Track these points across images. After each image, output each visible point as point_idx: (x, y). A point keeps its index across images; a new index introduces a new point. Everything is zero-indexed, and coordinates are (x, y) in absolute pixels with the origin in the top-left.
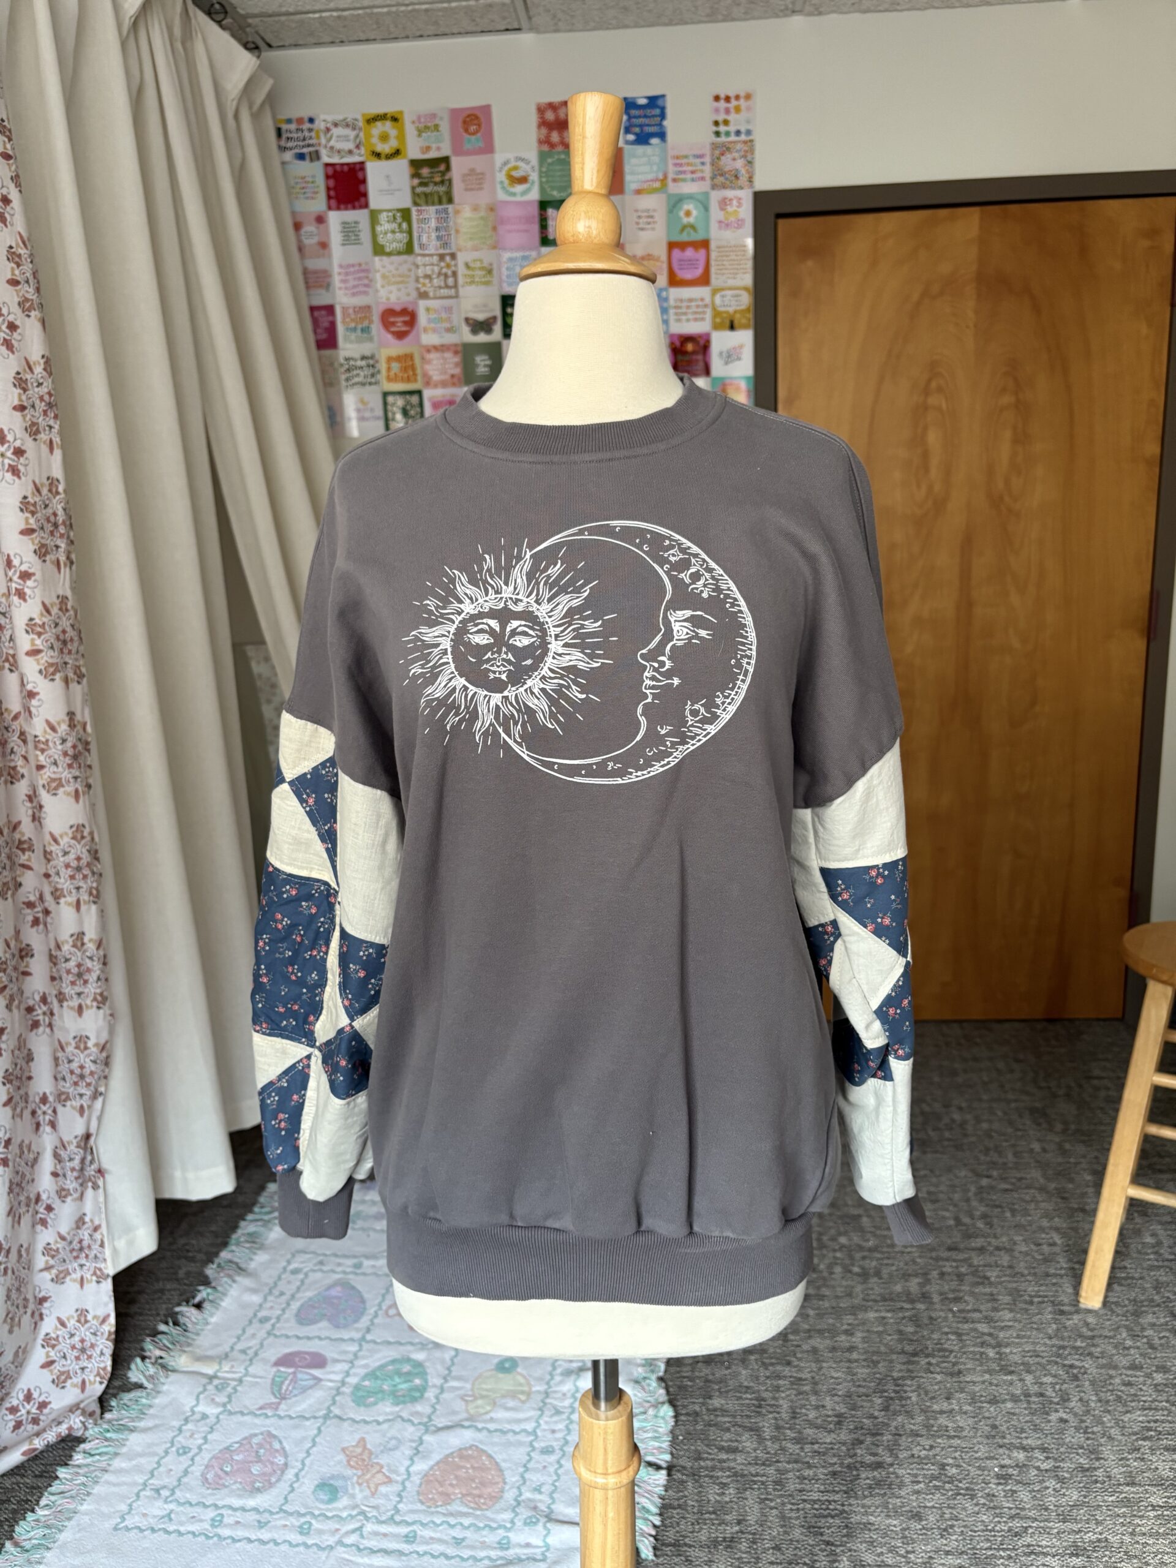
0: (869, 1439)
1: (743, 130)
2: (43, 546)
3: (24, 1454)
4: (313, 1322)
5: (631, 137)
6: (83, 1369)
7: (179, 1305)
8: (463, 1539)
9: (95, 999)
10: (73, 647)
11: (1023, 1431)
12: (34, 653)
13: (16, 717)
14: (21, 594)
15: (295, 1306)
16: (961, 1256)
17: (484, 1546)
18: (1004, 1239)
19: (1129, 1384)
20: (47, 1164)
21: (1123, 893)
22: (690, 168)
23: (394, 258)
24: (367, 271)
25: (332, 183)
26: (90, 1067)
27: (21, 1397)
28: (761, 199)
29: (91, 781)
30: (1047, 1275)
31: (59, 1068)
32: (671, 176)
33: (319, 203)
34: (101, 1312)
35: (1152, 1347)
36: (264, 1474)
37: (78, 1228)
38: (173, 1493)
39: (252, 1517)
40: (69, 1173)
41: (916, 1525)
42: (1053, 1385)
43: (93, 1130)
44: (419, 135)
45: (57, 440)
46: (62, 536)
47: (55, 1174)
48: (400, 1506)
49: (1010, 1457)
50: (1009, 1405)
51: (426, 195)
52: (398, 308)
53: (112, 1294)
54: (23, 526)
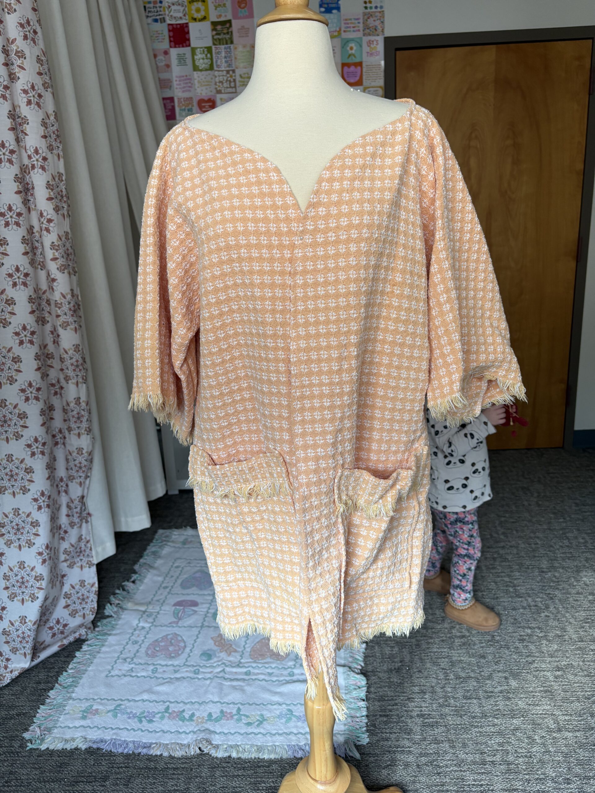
0: (458, 626)
1: (379, 6)
2: (57, 206)
3: (59, 647)
4: (189, 588)
5: (323, 10)
6: (83, 608)
7: (124, 581)
8: (273, 673)
9: (86, 430)
10: (71, 257)
11: (529, 621)
12: (54, 259)
13: (44, 293)
14: (48, 230)
15: (179, 581)
16: (494, 550)
17: (282, 675)
18: (514, 543)
19: (577, 600)
20: (64, 510)
21: (563, 386)
22: (352, 25)
23: (203, 72)
24: (190, 79)
25: (171, 34)
26: (84, 463)
27: (55, 622)
28: (387, 40)
29: (81, 324)
30: (535, 557)
31: (70, 464)
32: (343, 29)
33: (165, 44)
34: (91, 581)
35: (586, 585)
36: (175, 650)
37: (79, 541)
38: (132, 659)
39: (171, 668)
40: (75, 515)
41: (482, 660)
42: (541, 602)
43: (85, 494)
44: (216, 9)
45: (61, 154)
46: (65, 202)
47: (68, 516)
48: (242, 661)
49: (524, 632)
50: (521, 610)
51: (219, 39)
52: (206, 99)
53: (96, 572)
54: (48, 196)
